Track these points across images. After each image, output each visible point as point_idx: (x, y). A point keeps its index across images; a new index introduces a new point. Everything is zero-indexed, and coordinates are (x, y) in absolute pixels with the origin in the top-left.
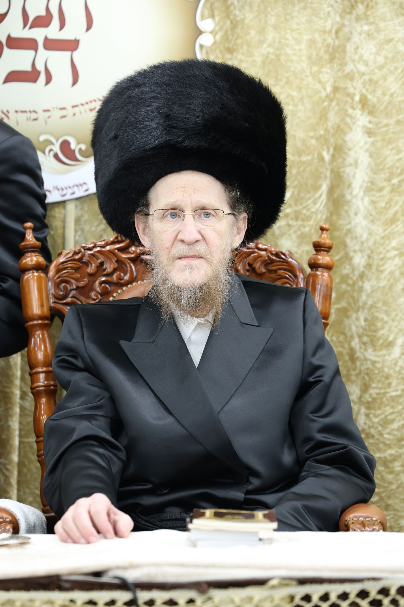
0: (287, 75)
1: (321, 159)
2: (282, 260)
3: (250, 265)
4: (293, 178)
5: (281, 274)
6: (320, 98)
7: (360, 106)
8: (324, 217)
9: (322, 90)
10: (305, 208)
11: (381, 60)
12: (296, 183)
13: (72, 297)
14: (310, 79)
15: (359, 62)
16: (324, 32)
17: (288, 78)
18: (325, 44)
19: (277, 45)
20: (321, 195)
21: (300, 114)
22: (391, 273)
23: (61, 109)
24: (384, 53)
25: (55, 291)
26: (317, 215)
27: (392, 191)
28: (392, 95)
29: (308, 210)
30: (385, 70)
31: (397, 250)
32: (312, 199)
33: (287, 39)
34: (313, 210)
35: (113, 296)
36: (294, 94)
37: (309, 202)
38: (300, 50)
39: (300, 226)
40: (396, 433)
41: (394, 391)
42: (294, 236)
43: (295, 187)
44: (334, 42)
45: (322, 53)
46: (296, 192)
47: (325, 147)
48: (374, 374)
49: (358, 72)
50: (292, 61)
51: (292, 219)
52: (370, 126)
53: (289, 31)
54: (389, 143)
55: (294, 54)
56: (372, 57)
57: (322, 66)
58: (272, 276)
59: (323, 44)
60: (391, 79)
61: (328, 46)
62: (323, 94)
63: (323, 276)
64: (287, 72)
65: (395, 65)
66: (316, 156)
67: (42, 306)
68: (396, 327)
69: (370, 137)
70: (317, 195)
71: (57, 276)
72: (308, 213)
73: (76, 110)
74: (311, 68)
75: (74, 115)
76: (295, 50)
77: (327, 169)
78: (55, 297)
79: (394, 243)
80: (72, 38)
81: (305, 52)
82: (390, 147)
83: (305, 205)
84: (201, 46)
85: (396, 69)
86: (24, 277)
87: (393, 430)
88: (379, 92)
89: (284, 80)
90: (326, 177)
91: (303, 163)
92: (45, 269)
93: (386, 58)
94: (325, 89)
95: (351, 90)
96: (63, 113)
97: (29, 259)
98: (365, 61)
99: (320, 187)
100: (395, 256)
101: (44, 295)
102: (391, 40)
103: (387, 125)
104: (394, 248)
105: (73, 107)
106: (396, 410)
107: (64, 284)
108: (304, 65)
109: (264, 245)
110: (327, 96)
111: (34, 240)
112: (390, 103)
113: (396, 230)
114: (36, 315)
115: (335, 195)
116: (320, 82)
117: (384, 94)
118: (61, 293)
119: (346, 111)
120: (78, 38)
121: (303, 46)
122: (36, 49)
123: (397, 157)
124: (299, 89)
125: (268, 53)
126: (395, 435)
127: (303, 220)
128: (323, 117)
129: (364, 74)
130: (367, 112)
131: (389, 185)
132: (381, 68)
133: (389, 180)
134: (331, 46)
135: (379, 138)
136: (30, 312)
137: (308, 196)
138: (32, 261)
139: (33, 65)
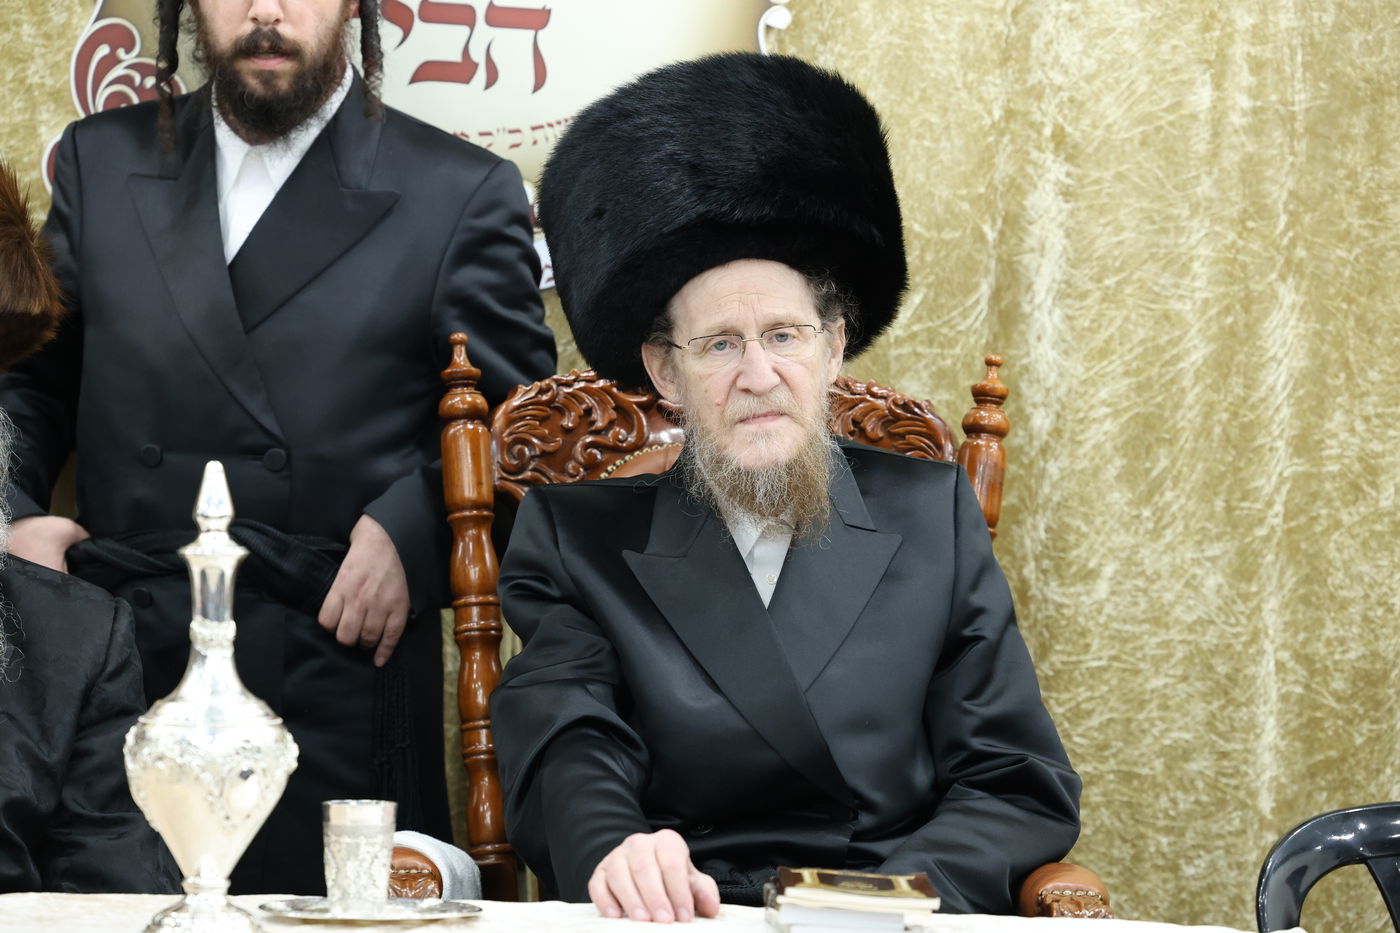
0: (923, 85)
1: (981, 237)
2: (914, 416)
3: (855, 423)
4: (928, 270)
5: (912, 440)
6: (981, 128)
7: (1052, 146)
8: (984, 341)
9: (985, 115)
10: (945, 323)
11: (1090, 65)
12: (931, 278)
13: (534, 470)
14: (963, 94)
15: (1052, 68)
16: (992, 11)
17: (924, 91)
18: (992, 33)
19: (906, 30)
20: (977, 302)
21: (942, 157)
22: (1097, 447)
23: (511, 132)
24: (1096, 52)
25: (503, 458)
26: (968, 337)
27: (1104, 300)
28: (1109, 127)
29: (952, 328)
30: (1098, 83)
31: (1109, 405)
32: (961, 309)
33: (925, 22)
34: (961, 328)
35: (607, 471)
36: (934, 119)
37: (954, 313)
38: (948, 42)
39: (937, 355)
40: (1095, 734)
41: (1094, 659)
42: (925, 375)
43: (929, 286)
44: (1009, 31)
45: (985, 48)
46: (932, 294)
47: (987, 217)
48: (1060, 627)
49: (1051, 85)
50: (932, 60)
51: (922, 342)
52: (1069, 181)
53: (928, 8)
54: (1102, 212)
55: (936, 49)
56: (1075, 58)
57: (987, 72)
58: (895, 444)
59: (988, 32)
60: (1107, 99)
61: (998, 36)
62: (987, 121)
63: (988, 447)
64: (923, 80)
65: (1116, 75)
66: (969, 231)
67: (479, 484)
68: (1103, 544)
69: (1067, 201)
70: (969, 302)
71: (508, 431)
72: (952, 334)
73: (539, 134)
74: (965, 74)
75: (535, 143)
76: (937, 41)
77: (989, 256)
78: (504, 468)
79: (1103, 394)
80: (539, 6)
81: (955, 45)
82: (1103, 221)
83: (946, 318)
84: (769, 28)
85: (1117, 81)
86: (448, 430)
87: (1090, 728)
88: (1085, 122)
89: (917, 94)
90: (987, 271)
91: (946, 243)
92: (486, 419)
93: (1100, 61)
94: (990, 113)
95: (1037, 117)
96: (515, 138)
97: (458, 399)
98: (1062, 66)
99: (977, 286)
100: (1106, 417)
101: (483, 464)
102: (1110, 31)
103: (1097, 182)
104: (1104, 403)
105: (534, 129)
106: (1097, 694)
107: (519, 446)
108: (953, 69)
109: (884, 388)
110: (993, 125)
111: (468, 364)
112: (1104, 142)
113: (1109, 369)
114: (469, 500)
115: (1003, 304)
116: (981, 100)
117: (1095, 126)
118: (515, 462)
119: (1028, 153)
120: (547, 8)
121: (952, 36)
122: (472, 25)
123: (1115, 239)
124: (944, 110)
125: (890, 44)
126: (1093, 739)
127: (942, 346)
128: (986, 162)
129: (1060, 88)
130: (1063, 156)
131: (1099, 289)
132: (1090, 79)
133: (1100, 281)
134: (1004, 37)
135: (1083, 204)
136: (458, 495)
137: (954, 302)
138: (463, 402)
139: (466, 52)
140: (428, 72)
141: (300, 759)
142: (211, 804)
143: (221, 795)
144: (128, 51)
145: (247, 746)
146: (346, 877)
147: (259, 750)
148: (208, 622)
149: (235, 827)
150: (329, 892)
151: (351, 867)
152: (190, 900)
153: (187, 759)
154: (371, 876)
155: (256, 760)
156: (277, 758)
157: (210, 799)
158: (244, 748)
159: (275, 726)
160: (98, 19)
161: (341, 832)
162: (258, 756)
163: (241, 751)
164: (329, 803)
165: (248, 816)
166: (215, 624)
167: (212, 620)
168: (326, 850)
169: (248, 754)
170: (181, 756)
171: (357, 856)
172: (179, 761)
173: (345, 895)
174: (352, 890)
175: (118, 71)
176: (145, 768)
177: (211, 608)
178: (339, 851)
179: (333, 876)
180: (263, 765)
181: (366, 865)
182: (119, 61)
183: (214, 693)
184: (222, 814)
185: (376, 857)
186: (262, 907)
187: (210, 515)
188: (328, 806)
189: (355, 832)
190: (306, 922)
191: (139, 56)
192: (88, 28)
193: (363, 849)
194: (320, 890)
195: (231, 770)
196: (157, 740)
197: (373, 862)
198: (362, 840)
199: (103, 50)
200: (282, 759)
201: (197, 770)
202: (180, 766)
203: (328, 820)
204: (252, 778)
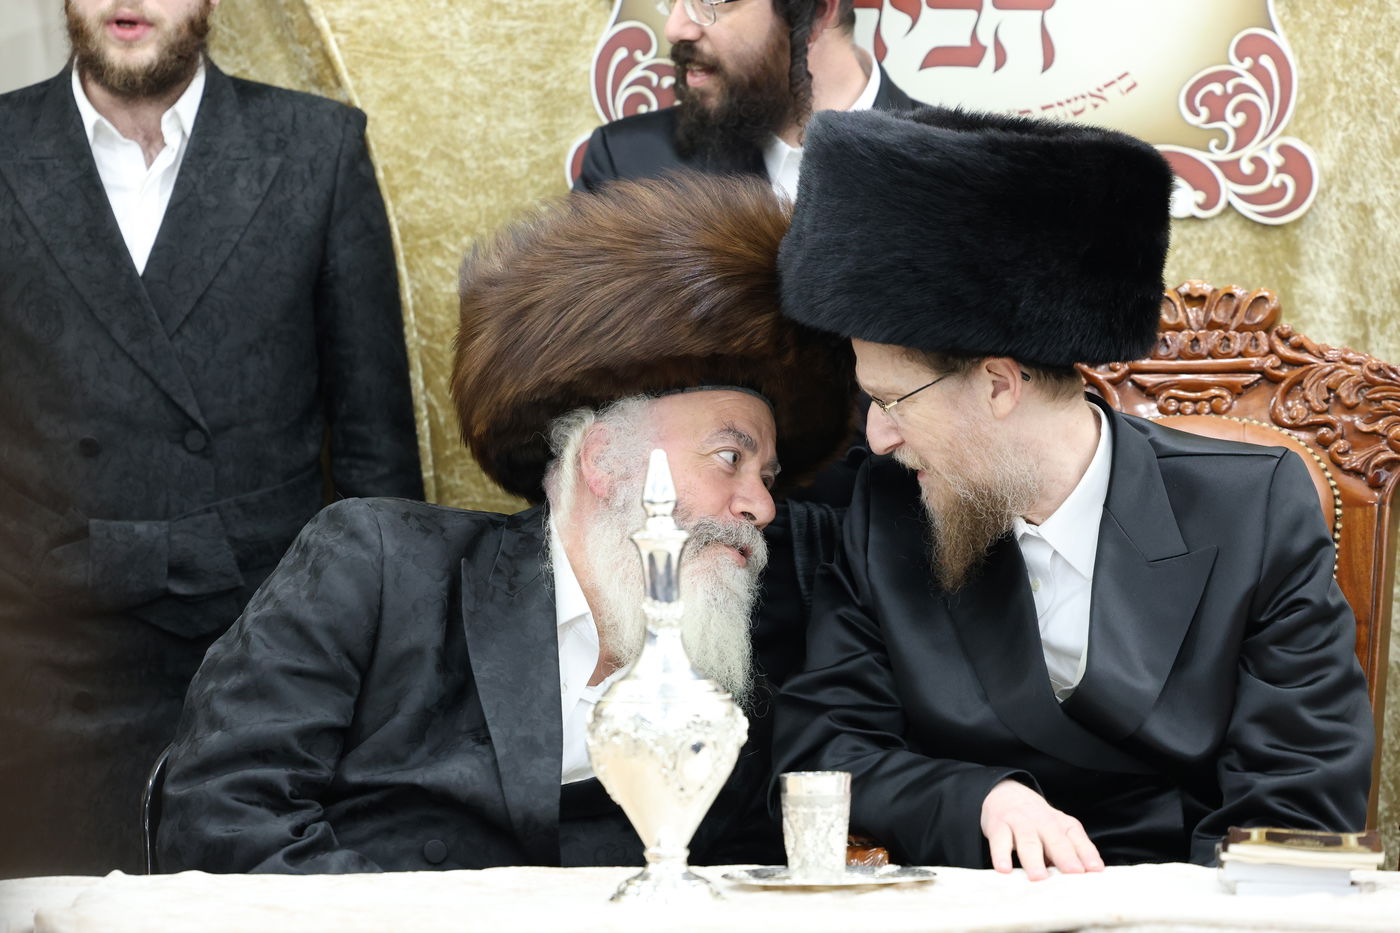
139: (974, 36)
140: (938, 57)
141: (750, 732)
142: (666, 776)
143: (674, 768)
144: (645, 52)
145: (698, 720)
146: (804, 845)
147: (708, 724)
148: (657, 603)
149: (690, 798)
150: (791, 861)
151: (808, 836)
152: (651, 868)
153: (641, 734)
154: (828, 844)
155: (706, 733)
156: (728, 731)
157: (664, 771)
158: (695, 723)
159: (723, 701)
160: (616, 22)
161: (798, 803)
162: (708, 729)
163: (691, 725)
164: (785, 775)
165: (702, 788)
166: (665, 604)
167: (661, 601)
168: (785, 820)
169: (698, 728)
170: (636, 731)
171: (814, 825)
172: (634, 736)
173: (804, 864)
174: (811, 859)
175: (636, 73)
176: (603, 744)
177: (659, 589)
178: (797, 821)
179: (793, 845)
180: (713, 738)
181: (823, 833)
182: (635, 63)
183: (664, 671)
184: (677, 787)
185: (833, 826)
186: (725, 876)
187: (655, 500)
188: (785, 778)
189: (810, 803)
190: (766, 888)
191: (656, 57)
192: (608, 32)
193: (820, 819)
194: (782, 860)
195: (683, 744)
196: (612, 717)
197: (829, 830)
198: (818, 810)
199: (622, 53)
200: (732, 732)
201: (651, 744)
202: (635, 741)
203: (786, 791)
204: (703, 751)
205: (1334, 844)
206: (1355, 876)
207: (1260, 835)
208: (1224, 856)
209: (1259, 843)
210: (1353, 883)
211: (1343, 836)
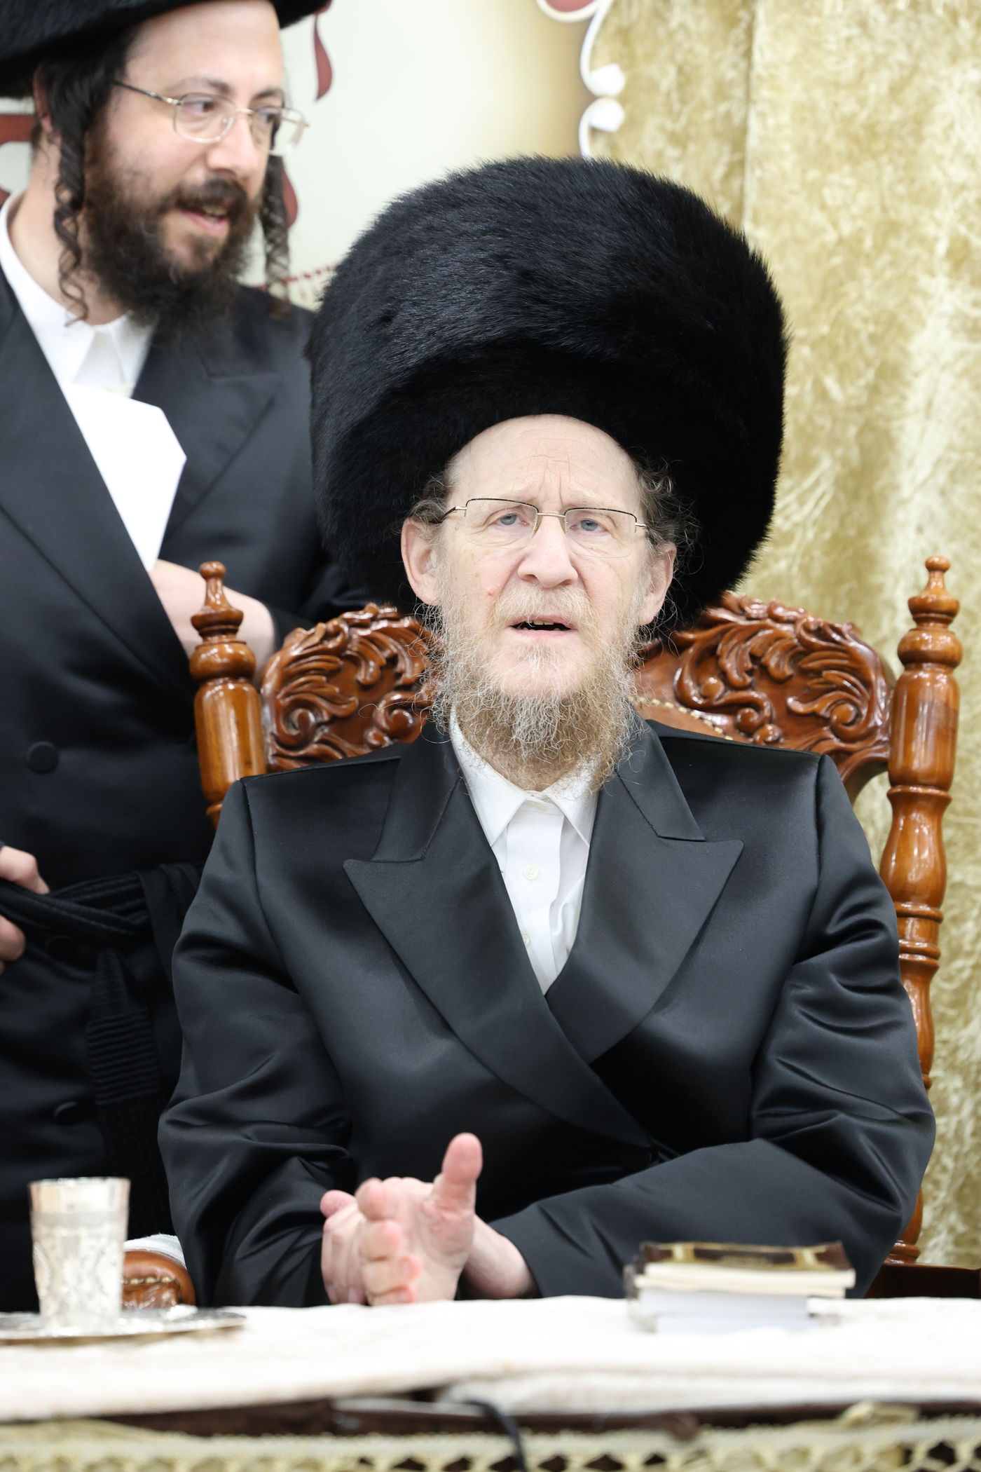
2: (832, 645)
3: (754, 658)
5: (831, 678)
13: (321, 742)
25: (279, 728)
58: (809, 683)
63: (934, 681)
67: (247, 762)
71: (283, 692)
78: (278, 741)
84: (594, 131)
86: (205, 693)
95: (929, 230)
97: (215, 653)
101: (252, 738)
107: (300, 711)
109: (790, 609)
118: (294, 732)
119: (914, 280)
136: (219, 780)
138: (221, 654)
146: (64, 1283)
150: (44, 1306)
151: (69, 1269)
154: (97, 1280)
161: (54, 1222)
171: (77, 1253)
173: (63, 1307)
174: (73, 1300)
178: (53, 1247)
179: (47, 1284)
181: (89, 1264)
185: (102, 1254)
189: (72, 1222)
193: (85, 1244)
194: (30, 1303)
197: (98, 1261)
198: (83, 1232)
203: (36, 1209)
205: (784, 1261)
206: (815, 1306)
207: (686, 1251)
208: (640, 1281)
209: (686, 1261)
210: (812, 1315)
211: (795, 1251)
